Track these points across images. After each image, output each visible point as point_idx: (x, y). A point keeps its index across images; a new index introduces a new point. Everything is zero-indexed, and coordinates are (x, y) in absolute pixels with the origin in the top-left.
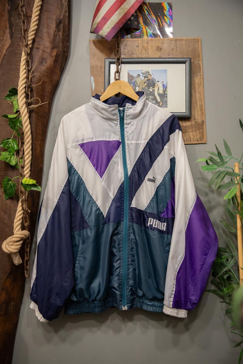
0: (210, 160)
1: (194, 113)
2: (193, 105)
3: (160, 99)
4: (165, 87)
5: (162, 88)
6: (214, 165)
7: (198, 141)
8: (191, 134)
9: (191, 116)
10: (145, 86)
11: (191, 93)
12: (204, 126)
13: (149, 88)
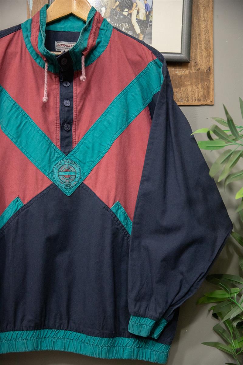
0: (215, 132)
1: (196, 55)
2: (194, 42)
3: (140, 29)
4: (149, 10)
5: (144, 11)
6: (221, 139)
7: (200, 100)
8: (189, 88)
9: (190, 59)
10: (117, 7)
11: (191, 20)
12: (212, 75)
13: (123, 11)
